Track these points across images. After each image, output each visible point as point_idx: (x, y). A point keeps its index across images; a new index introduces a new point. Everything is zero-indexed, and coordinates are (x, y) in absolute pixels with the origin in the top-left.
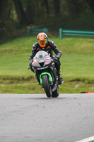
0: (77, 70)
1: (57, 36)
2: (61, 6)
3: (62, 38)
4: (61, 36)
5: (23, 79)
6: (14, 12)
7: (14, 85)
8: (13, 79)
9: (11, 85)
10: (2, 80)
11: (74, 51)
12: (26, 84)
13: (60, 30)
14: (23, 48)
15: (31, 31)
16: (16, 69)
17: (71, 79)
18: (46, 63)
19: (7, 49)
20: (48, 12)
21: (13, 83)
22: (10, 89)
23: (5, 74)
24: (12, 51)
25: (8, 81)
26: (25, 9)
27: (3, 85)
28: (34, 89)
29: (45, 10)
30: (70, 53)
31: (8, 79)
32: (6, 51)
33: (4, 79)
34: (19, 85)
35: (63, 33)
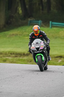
0: (60, 50)
1: (48, 26)
2: (52, 5)
3: (51, 28)
4: (50, 26)
5: (24, 55)
6: (20, 9)
7: (18, 58)
8: (17, 54)
9: (15, 58)
10: (9, 55)
11: (59, 37)
12: (25, 58)
13: (50, 22)
14: (25, 33)
15: (30, 22)
16: (20, 47)
17: (56, 56)
18: (41, 48)
19: (14, 33)
20: (43, 9)
21: (17, 57)
22: (15, 61)
23: (12, 51)
24: (17, 35)
25: (14, 55)
26: (27, 7)
27: (10, 58)
28: (31, 61)
29: (41, 8)
30: (56, 38)
31: (13, 54)
32: (13, 34)
33: (11, 54)
34: (21, 58)
35: (52, 24)
